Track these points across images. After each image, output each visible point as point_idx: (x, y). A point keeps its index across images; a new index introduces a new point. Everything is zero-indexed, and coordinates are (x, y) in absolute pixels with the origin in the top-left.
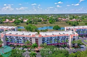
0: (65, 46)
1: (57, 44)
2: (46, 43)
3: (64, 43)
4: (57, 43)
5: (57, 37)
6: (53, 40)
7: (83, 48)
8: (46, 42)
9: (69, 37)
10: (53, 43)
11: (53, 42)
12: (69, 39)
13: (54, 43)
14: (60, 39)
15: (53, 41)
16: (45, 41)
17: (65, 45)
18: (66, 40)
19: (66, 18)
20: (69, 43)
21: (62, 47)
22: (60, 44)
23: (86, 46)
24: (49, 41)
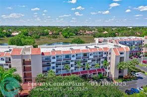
0: (102, 78)
1: (82, 72)
2: (55, 70)
3: (98, 70)
4: (82, 70)
5: (82, 56)
6: (71, 63)
7: (142, 78)
8: (53, 68)
9: (110, 53)
10: (72, 70)
11: (73, 68)
12: (110, 58)
13: (74, 71)
14: (89, 61)
15: (72, 66)
16: (52, 65)
17: (101, 75)
18: (103, 62)
19: (91, 31)
20: (109, 68)
21: (94, 79)
22: (90, 72)
23: (146, 73)
24: (61, 67)
